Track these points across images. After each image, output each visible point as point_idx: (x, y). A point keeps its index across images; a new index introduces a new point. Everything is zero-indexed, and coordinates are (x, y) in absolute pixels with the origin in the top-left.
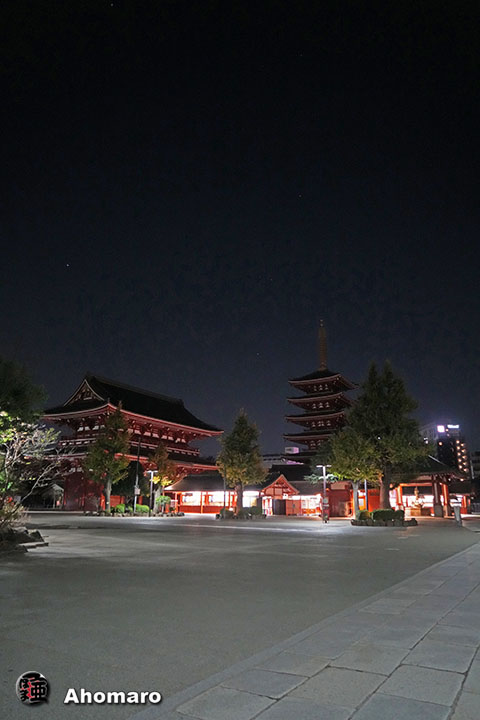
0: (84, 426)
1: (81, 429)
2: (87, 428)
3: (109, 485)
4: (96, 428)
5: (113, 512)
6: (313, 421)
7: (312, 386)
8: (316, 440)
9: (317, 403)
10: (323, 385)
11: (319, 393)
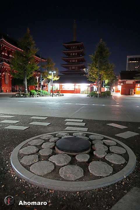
6: (71, 60)
7: (71, 46)
8: (72, 67)
9: (73, 53)
10: (75, 46)
11: (73, 49)
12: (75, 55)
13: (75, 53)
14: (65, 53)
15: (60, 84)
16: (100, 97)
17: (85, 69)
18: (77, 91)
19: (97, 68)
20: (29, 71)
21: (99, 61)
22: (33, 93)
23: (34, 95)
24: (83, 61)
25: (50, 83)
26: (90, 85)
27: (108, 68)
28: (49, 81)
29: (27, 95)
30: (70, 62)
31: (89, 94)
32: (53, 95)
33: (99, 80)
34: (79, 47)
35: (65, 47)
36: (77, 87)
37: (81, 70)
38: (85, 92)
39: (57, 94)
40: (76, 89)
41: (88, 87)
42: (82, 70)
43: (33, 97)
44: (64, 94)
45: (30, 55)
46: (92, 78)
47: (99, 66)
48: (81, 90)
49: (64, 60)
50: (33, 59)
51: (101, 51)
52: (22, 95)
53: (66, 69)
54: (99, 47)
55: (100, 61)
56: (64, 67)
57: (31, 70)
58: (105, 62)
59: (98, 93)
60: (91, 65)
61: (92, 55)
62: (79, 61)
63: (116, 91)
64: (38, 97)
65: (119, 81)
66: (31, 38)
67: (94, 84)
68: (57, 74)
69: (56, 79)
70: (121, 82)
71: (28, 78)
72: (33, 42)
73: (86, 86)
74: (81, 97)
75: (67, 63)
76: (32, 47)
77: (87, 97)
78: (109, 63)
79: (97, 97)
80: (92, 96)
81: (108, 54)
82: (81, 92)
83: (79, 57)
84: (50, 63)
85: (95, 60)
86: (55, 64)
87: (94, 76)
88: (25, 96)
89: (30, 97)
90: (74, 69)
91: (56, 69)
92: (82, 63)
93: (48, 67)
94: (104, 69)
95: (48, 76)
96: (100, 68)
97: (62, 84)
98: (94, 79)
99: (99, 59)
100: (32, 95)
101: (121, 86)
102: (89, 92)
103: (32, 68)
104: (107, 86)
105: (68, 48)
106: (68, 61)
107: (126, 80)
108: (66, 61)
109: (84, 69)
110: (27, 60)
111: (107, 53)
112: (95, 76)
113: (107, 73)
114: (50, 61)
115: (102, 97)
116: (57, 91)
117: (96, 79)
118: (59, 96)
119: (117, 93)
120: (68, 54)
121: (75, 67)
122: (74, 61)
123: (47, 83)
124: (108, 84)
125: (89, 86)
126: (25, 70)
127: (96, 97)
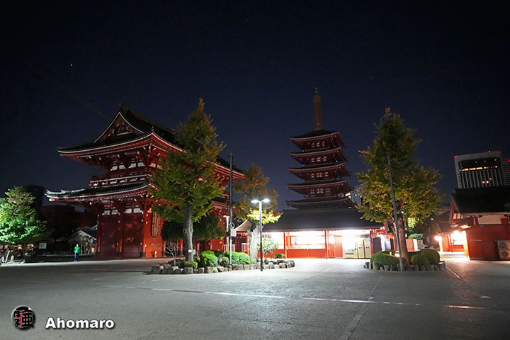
0: (118, 165)
1: (115, 168)
2: (122, 167)
3: (190, 223)
4: (133, 166)
5: (201, 264)
6: (313, 172)
7: (311, 142)
8: (316, 189)
9: (316, 157)
10: (321, 141)
11: (316, 149)
12: (322, 162)
13: (322, 156)
14: (297, 159)
15: (286, 234)
16: (406, 268)
17: (349, 194)
18: (334, 252)
19: (385, 182)
20: (199, 200)
21: (389, 162)
22: (208, 261)
23: (210, 266)
24: (342, 173)
25: (255, 231)
26: (368, 232)
27: (420, 181)
28: (253, 224)
29: (190, 266)
30: (310, 179)
31: (369, 261)
32: (264, 265)
33: (396, 217)
34: (330, 144)
35: (298, 144)
36: (332, 240)
37: (339, 195)
38: (356, 252)
39: (275, 260)
40: (330, 245)
41: (363, 239)
42: (343, 196)
43: (206, 272)
44: (296, 260)
45: (202, 160)
46: (373, 214)
47: (393, 178)
48: (344, 248)
49: (297, 174)
50: (209, 169)
51: (393, 138)
52: (177, 268)
53: (303, 195)
54: (385, 127)
55: (392, 162)
56: (296, 191)
57: (203, 198)
58: (406, 166)
59: (397, 255)
60: (367, 176)
61: (366, 149)
62: (333, 175)
63: (447, 246)
64: (219, 271)
65: (455, 218)
66: (207, 120)
67: (381, 228)
68: (274, 207)
69: (272, 218)
70: (461, 222)
71: (196, 220)
72: (212, 129)
73: (357, 236)
74: (347, 270)
75: (303, 181)
76: (208, 140)
77: (366, 270)
78: (422, 167)
79: (396, 269)
80: (379, 266)
81: (414, 143)
82: (344, 254)
83: (332, 165)
84: (254, 178)
85: (378, 161)
86: (267, 179)
87: (378, 205)
88: (184, 268)
89: (198, 273)
90: (321, 195)
91: (272, 192)
92: (340, 178)
93: (250, 190)
94: (408, 185)
95: (250, 213)
96: (395, 182)
97: (291, 234)
98: (382, 214)
99: (388, 157)
100: (203, 265)
101: (464, 232)
102: (369, 254)
103: (206, 192)
104: (415, 235)
105: (305, 147)
106: (305, 176)
107: (477, 215)
108: (301, 177)
109: (346, 195)
110: (196, 172)
111: (410, 140)
112: (383, 205)
113: (417, 196)
114: (256, 172)
115: (413, 269)
116: (278, 253)
117: (385, 216)
118: (281, 267)
119: (450, 253)
120: (305, 161)
121: (324, 188)
122: (319, 175)
123: (249, 231)
124: (417, 229)
125: (366, 236)
126: (190, 198)
127: (393, 270)
